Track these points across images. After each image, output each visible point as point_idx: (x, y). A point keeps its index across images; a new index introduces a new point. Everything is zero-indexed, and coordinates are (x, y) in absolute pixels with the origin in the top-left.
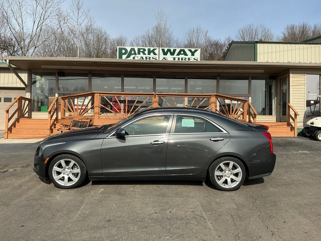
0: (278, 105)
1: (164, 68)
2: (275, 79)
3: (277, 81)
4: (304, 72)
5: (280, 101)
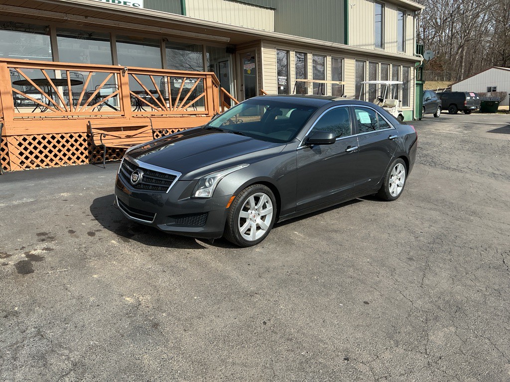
0: (240, 93)
1: (86, 17)
2: (232, 53)
3: (235, 56)
4: (274, 46)
5: (242, 85)
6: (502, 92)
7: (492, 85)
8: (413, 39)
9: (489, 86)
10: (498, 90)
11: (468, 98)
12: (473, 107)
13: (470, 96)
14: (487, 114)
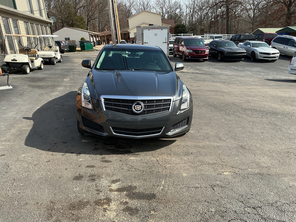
6: (73, 41)
7: (67, 37)
8: (44, 9)
9: (66, 37)
10: (71, 39)
11: (62, 44)
12: (66, 49)
13: (63, 43)
14: (72, 53)
